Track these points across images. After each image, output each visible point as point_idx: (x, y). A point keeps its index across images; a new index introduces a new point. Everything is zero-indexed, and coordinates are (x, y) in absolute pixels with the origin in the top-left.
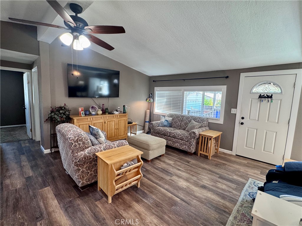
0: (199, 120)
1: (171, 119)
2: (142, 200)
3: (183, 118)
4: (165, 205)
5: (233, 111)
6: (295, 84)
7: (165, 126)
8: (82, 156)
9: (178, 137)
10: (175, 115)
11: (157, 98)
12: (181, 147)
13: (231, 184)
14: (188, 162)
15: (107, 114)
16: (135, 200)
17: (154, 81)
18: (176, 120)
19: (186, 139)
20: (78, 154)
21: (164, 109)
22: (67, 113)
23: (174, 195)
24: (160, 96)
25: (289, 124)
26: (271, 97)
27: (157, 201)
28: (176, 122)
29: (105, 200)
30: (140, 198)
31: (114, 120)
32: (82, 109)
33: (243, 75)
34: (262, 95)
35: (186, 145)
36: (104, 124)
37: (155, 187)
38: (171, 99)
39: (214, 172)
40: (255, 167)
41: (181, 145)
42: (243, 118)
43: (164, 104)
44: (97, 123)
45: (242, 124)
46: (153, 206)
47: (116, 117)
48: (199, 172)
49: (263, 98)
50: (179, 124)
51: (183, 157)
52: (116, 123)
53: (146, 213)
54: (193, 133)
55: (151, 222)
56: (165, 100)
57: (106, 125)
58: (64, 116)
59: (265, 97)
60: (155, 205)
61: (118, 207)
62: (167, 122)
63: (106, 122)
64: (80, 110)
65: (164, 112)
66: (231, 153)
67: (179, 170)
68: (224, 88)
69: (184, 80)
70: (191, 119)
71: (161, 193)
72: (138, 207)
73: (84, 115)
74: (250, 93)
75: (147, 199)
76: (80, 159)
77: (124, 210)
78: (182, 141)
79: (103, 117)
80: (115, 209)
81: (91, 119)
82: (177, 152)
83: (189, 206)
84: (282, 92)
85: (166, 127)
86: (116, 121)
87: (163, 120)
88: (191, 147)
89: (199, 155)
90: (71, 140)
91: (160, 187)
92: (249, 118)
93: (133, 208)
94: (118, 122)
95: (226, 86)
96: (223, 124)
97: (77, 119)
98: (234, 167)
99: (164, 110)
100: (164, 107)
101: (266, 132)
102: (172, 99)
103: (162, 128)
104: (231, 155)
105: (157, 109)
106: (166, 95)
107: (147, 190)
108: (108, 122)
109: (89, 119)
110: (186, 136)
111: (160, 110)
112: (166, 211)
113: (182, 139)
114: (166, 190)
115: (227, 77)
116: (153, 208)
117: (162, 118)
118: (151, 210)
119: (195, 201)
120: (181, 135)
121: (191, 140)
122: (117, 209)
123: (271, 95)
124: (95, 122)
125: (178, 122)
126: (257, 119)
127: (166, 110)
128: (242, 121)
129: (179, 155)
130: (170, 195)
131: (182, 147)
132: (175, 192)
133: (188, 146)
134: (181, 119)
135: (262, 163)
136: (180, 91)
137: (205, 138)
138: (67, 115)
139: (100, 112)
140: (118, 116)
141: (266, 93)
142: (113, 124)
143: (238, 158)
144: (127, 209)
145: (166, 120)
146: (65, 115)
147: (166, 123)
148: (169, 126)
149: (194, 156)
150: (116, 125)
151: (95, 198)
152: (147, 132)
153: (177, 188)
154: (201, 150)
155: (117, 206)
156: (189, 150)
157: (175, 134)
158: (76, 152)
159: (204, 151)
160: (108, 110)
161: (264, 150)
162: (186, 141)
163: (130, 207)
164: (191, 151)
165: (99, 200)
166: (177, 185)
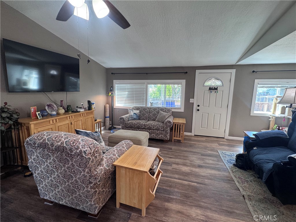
0: (165, 111)
1: (138, 111)
2: (170, 197)
3: (150, 110)
4: (192, 193)
5: (191, 100)
6: (230, 80)
7: (134, 119)
8: (103, 173)
9: (154, 128)
10: (142, 107)
11: (117, 91)
12: (157, 137)
13: (213, 158)
14: (171, 149)
15: (70, 112)
16: (165, 201)
17: (112, 73)
18: (144, 112)
19: (162, 129)
20: (97, 172)
21: (126, 102)
22: (15, 116)
23: (190, 182)
24: (120, 90)
25: (227, 107)
26: (217, 89)
27: (183, 192)
28: (144, 114)
29: (136, 215)
30: (166, 196)
31: (81, 119)
32: (34, 108)
33: (198, 71)
34: (211, 87)
35: (162, 134)
36: (70, 125)
37: (168, 180)
38: (133, 92)
39: (195, 152)
40: (212, 142)
41: (157, 135)
42: (198, 106)
43: (126, 98)
44: (62, 126)
45: (198, 110)
46: (184, 198)
47: (82, 115)
48: (186, 155)
49: (212, 89)
50: (147, 116)
51: (164, 146)
52: (83, 122)
53: (185, 208)
54: (168, 122)
55: (197, 214)
56: (126, 93)
57: (73, 126)
58: (11, 122)
59: (213, 89)
60: (185, 197)
61: (156, 215)
62: (136, 115)
63: (73, 123)
64: (32, 110)
65: (126, 105)
66: (190, 135)
67: (171, 158)
68: (184, 81)
69: (147, 73)
70: (158, 110)
71: (178, 184)
72: (173, 206)
73: (41, 117)
74: (203, 86)
75: (173, 195)
76: (101, 178)
77: (165, 216)
78: (158, 131)
79: (68, 118)
80: (156, 219)
81: (54, 121)
82: (154, 142)
83: (207, 186)
84: (223, 85)
85: (136, 120)
86: (83, 120)
87: (132, 113)
88: (167, 135)
89: (173, 141)
90: (88, 154)
91: (172, 178)
92: (203, 106)
93: (171, 209)
94: (85, 121)
95: (185, 81)
96: (183, 111)
97: (35, 124)
98: (202, 145)
99: (126, 104)
100: (126, 101)
101: (214, 115)
102: (135, 92)
103: (134, 122)
104: (191, 136)
105: (117, 103)
106: (127, 88)
107: (165, 186)
108: (75, 122)
109: (51, 122)
110: (162, 126)
111: (120, 103)
112: (198, 198)
113: (158, 129)
114: (179, 179)
115: (187, 73)
116: (186, 201)
117: (130, 112)
118: (186, 203)
119: (206, 180)
120: (156, 126)
121: (167, 129)
122: (157, 219)
123: (216, 87)
124: (59, 124)
125: (146, 114)
126: (208, 106)
127: (128, 104)
128: (198, 108)
129: (158, 145)
130: (186, 183)
131: (159, 137)
132: (186, 178)
133: (164, 135)
134: (148, 110)
135: (215, 138)
136: (143, 84)
137: (178, 125)
138: (14, 120)
139: (62, 111)
140: (85, 114)
141: (213, 86)
142: (80, 124)
143: (198, 137)
144: (167, 213)
145: (134, 113)
146: (11, 119)
147: (135, 117)
148: (138, 119)
149: (170, 142)
150: (83, 125)
151: (123, 219)
152: (109, 128)
153: (184, 174)
154: (175, 137)
155: (154, 215)
156: (166, 138)
157: (150, 126)
158: (93, 170)
159: (177, 137)
160: (71, 107)
161: (213, 128)
162: (162, 131)
163: (167, 210)
164: (167, 139)
165: (129, 218)
166: (182, 172)
